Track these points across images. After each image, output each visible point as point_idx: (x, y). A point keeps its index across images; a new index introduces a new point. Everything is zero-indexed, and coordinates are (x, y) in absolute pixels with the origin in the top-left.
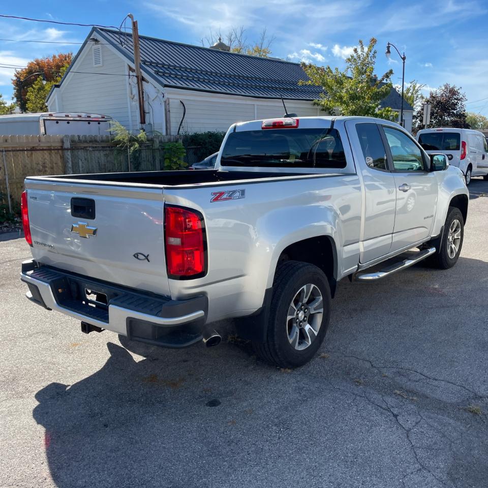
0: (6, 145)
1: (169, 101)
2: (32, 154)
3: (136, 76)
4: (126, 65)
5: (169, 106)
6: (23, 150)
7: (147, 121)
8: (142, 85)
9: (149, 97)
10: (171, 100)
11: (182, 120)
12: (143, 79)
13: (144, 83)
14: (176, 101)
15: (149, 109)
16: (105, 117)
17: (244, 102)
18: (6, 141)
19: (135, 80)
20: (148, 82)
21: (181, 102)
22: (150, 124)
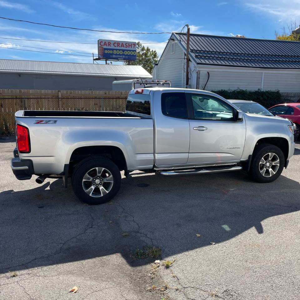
0: (105, 96)
1: (200, 72)
2: (117, 100)
3: (186, 59)
4: (183, 52)
5: (199, 76)
6: (114, 98)
7: (189, 84)
8: (189, 63)
9: (191, 70)
10: (201, 72)
11: (206, 83)
12: (190, 60)
13: (190, 62)
14: (205, 72)
15: (190, 77)
16: (167, 81)
17: (254, 71)
18: (106, 94)
19: (186, 60)
20: (191, 62)
21: (208, 72)
22: (190, 85)
